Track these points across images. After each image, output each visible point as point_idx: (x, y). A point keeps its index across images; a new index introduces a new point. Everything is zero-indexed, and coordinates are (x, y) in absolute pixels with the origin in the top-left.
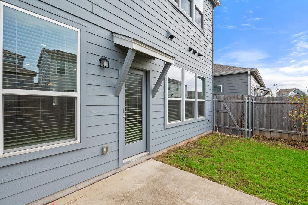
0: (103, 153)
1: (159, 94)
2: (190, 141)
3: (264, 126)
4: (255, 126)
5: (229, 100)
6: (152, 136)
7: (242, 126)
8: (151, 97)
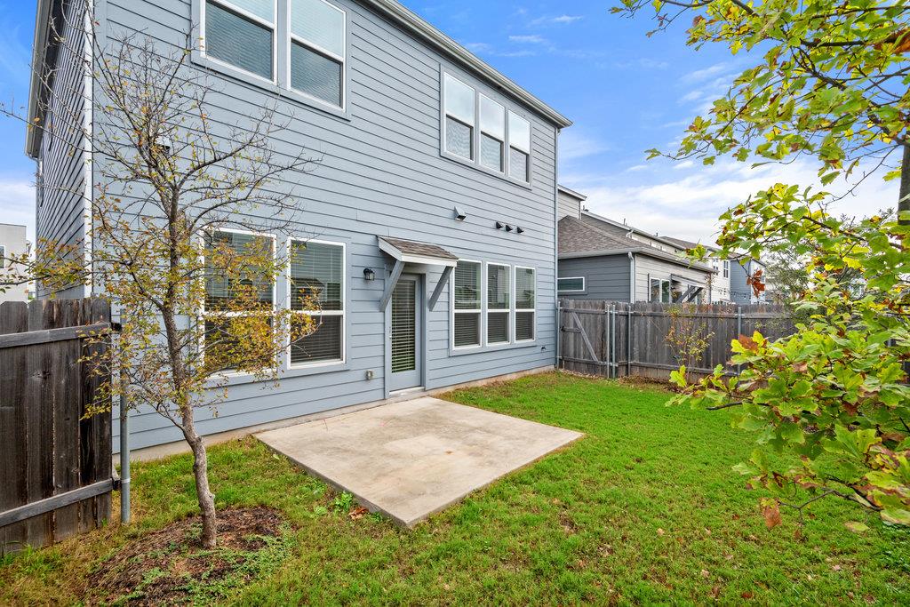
0: (367, 379)
1: (440, 305)
2: (499, 379)
3: (648, 359)
4: (632, 359)
5: (582, 309)
6: (429, 365)
7: (603, 358)
8: (427, 309)
